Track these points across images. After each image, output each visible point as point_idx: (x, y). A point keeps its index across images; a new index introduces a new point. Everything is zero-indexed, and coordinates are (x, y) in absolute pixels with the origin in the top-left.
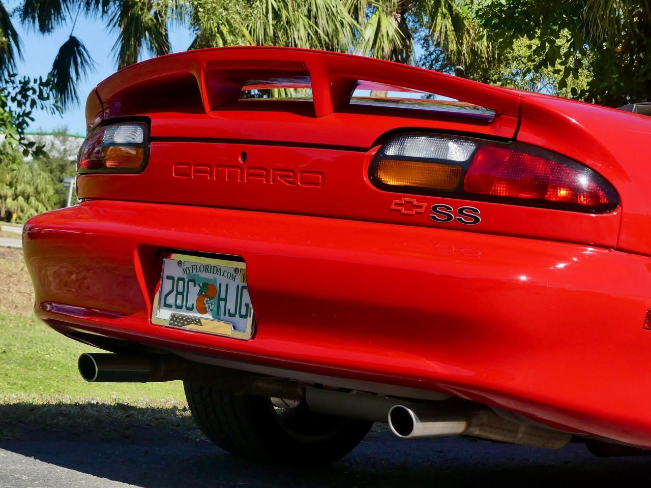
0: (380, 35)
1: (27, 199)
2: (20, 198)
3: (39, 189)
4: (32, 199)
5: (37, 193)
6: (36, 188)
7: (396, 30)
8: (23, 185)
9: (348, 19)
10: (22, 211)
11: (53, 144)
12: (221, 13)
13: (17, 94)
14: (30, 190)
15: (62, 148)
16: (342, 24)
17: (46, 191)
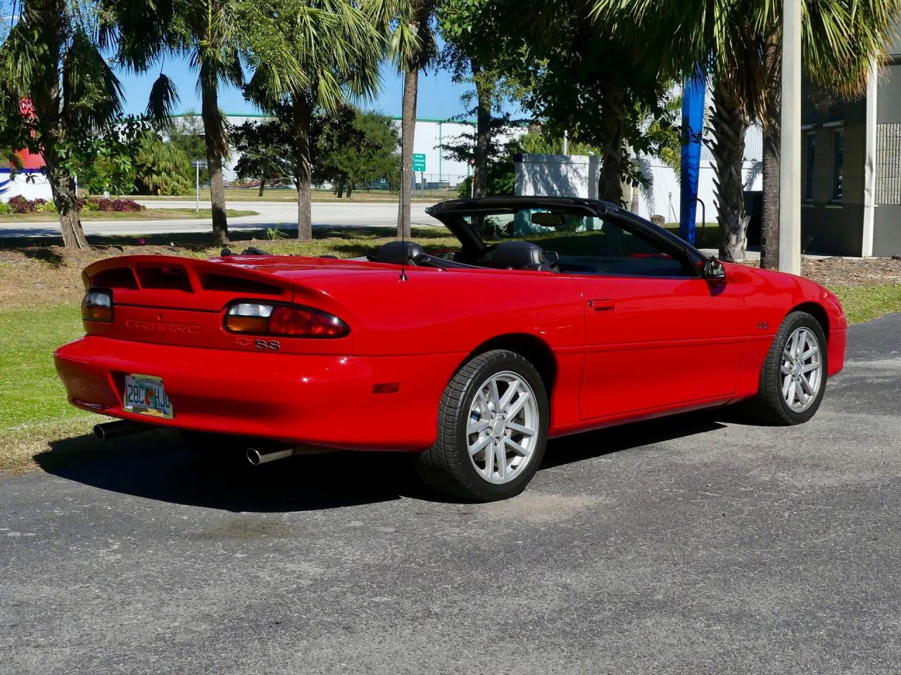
0: (403, 43)
1: (169, 174)
2: (163, 173)
3: (178, 164)
4: (173, 173)
5: (176, 167)
6: (175, 164)
7: (416, 38)
8: (164, 163)
9: (376, 34)
10: (166, 184)
11: (184, 126)
12: (269, 54)
13: (125, 129)
14: (170, 165)
15: (192, 128)
16: (372, 38)
17: (184, 165)
